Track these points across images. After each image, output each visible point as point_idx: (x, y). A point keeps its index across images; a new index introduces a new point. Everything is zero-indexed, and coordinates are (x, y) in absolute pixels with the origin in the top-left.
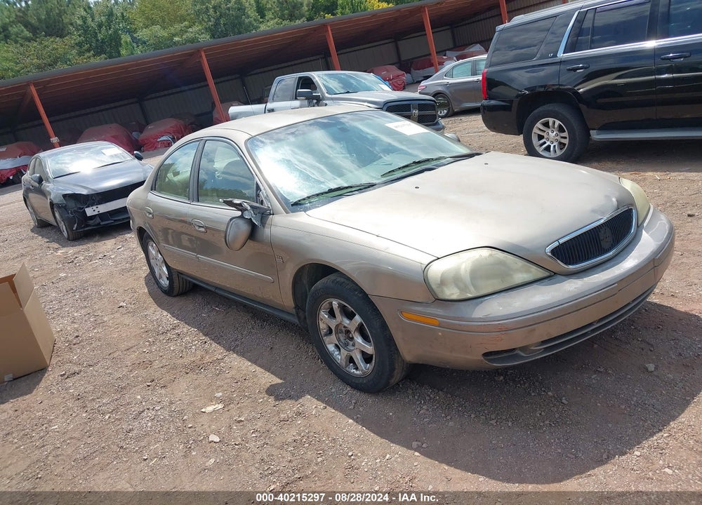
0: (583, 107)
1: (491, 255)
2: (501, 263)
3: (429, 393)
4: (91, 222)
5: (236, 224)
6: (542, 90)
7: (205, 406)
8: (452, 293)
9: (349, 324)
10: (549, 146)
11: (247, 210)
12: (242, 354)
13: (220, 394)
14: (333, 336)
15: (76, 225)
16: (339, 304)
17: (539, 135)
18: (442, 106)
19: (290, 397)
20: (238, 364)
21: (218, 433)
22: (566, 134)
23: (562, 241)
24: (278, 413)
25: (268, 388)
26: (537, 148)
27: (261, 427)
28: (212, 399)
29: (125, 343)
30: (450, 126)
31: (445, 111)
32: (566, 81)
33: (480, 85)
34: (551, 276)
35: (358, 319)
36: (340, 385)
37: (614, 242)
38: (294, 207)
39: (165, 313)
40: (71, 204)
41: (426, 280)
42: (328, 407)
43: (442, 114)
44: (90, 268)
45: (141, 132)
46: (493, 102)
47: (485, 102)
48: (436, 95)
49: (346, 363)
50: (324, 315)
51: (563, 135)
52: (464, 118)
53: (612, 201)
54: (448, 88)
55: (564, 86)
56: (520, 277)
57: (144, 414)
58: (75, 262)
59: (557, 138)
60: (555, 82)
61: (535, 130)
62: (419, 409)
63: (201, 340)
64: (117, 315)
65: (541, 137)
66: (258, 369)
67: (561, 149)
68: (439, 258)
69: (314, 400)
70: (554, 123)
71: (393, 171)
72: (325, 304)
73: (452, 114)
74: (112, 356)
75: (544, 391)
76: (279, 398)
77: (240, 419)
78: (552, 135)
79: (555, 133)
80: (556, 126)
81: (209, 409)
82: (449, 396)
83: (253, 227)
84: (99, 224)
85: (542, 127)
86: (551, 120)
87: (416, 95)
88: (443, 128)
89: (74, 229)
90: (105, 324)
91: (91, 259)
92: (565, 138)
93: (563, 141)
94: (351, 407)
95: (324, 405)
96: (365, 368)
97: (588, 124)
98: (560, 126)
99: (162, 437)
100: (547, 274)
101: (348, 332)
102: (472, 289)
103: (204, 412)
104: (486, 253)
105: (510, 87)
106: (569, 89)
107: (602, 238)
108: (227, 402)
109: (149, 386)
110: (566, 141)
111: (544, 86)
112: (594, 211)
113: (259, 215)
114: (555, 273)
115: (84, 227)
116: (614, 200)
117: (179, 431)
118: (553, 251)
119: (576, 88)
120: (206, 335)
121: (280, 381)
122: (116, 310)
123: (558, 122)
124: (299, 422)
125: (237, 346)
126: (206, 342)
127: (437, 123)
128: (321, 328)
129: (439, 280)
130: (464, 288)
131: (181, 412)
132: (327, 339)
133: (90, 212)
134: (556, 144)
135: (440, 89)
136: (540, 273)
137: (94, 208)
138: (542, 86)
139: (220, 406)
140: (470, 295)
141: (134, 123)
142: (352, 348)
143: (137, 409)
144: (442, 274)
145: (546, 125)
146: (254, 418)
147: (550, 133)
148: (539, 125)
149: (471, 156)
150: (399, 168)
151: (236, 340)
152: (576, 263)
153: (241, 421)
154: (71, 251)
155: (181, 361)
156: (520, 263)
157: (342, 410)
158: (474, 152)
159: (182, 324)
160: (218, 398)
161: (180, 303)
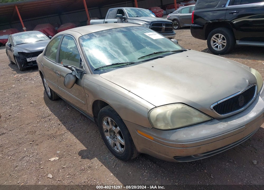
0: (234, 30)
1: (182, 108)
2: (187, 112)
3: (149, 164)
4: (29, 64)
5: (69, 77)
6: (217, 21)
7: (52, 157)
8: (161, 126)
9: (115, 130)
10: (218, 46)
11: (74, 71)
12: (73, 133)
13: (59, 152)
14: (108, 133)
15: (23, 65)
16: (111, 120)
17: (214, 40)
18: (176, 25)
19: (88, 158)
20: (71, 138)
21: (52, 173)
22: (225, 41)
23: (219, 102)
24: (81, 165)
25: (80, 152)
26: (212, 46)
27: (72, 172)
28: (55, 154)
29: (28, 121)
30: (178, 33)
31: (177, 27)
32: (228, 18)
33: (191, 17)
34: (212, 120)
35: (118, 128)
36: (110, 154)
37: (245, 103)
38: (96, 71)
39: (47, 108)
40: (22, 56)
41: (149, 118)
42: (103, 165)
43: (176, 28)
44: (25, 84)
45: (59, 28)
46: (196, 25)
47: (193, 25)
48: (174, 20)
49: (113, 146)
50: (105, 123)
51: (224, 41)
52: (184, 30)
53: (246, 81)
54: (179, 17)
55: (227, 20)
56: (196, 120)
57: (25, 159)
58: (20, 80)
59: (221, 42)
60: (223, 18)
61: (212, 38)
62: (143, 172)
63: (58, 123)
64: (29, 107)
65: (214, 42)
66: (78, 141)
67: (223, 47)
68: (156, 107)
69: (98, 161)
70: (221, 36)
71: (144, 57)
72: (105, 118)
73: (180, 28)
74: (20, 127)
75: (203, 169)
76: (83, 157)
77: (64, 167)
78: (219, 41)
79: (221, 40)
80: (222, 37)
81: (52, 159)
82: (158, 167)
83: (77, 79)
84: (32, 65)
85: (215, 38)
86: (220, 35)
87: (166, 20)
88: (175, 34)
89: (22, 66)
90: (22, 111)
91: (26, 80)
92: (225, 43)
93: (224, 44)
94: (113, 167)
95: (102, 164)
96: (121, 150)
97: (235, 37)
98: (223, 37)
99: (29, 172)
100: (210, 119)
101: (114, 132)
102: (171, 124)
103: (50, 161)
104: (180, 106)
105: (204, 19)
106: (229, 22)
107: (239, 101)
108: (61, 157)
109: (31, 144)
110: (225, 44)
111: (218, 20)
112: (236, 87)
113: (80, 74)
114: (214, 118)
115: (26, 66)
116: (247, 81)
117: (37, 170)
118: (214, 108)
119: (232, 21)
120: (61, 121)
121: (85, 148)
122: (29, 104)
123: (222, 36)
124: (89, 172)
125: (72, 128)
126: (59, 124)
127: (173, 32)
128: (104, 128)
129: (155, 118)
130: (167, 124)
131: (40, 160)
132: (106, 134)
133: (28, 60)
134: (221, 45)
135: (176, 18)
136: (207, 118)
137: (30, 58)
138: (217, 20)
139: (57, 158)
140: (170, 128)
141: (56, 24)
142: (116, 140)
143: (23, 155)
144: (158, 116)
145: (217, 36)
146: (70, 167)
147: (219, 40)
148: (214, 36)
149: (181, 51)
150: (147, 56)
151: (72, 125)
152: (225, 113)
153: (64, 168)
154: (20, 75)
155: (47, 133)
156: (197, 113)
157: (109, 168)
158: (183, 49)
159: (53, 115)
160: (58, 154)
161: (55, 104)
